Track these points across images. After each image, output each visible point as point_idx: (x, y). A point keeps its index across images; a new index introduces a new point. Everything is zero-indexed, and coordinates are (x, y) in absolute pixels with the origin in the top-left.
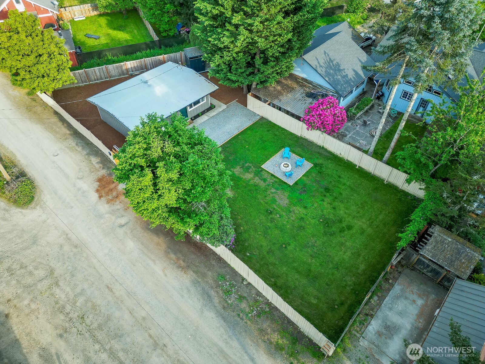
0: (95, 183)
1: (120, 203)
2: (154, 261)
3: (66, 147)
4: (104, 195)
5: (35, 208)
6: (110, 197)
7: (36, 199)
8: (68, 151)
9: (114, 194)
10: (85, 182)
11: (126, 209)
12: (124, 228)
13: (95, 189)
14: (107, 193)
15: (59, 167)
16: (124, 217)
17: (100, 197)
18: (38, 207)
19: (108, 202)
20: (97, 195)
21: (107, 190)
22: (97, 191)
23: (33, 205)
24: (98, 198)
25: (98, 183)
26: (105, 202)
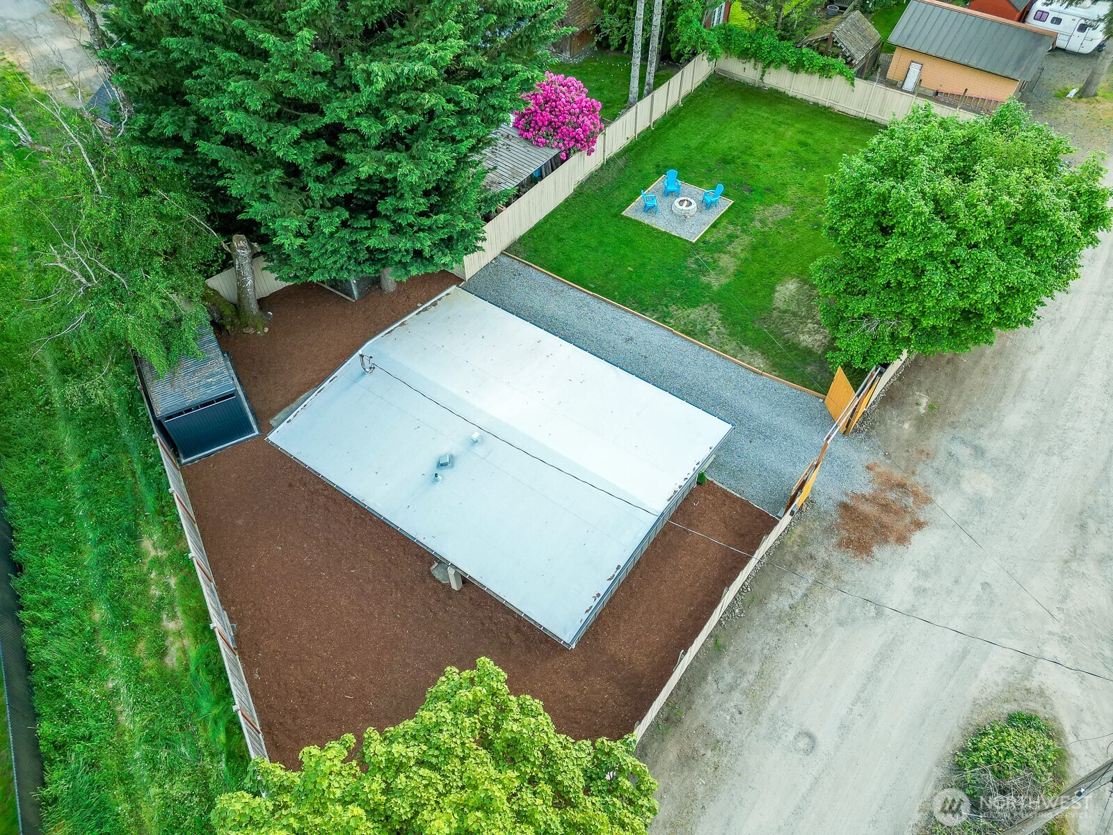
0: (878, 556)
1: (917, 472)
2: (1025, 372)
3: (756, 722)
4: (908, 520)
5: (1041, 693)
6: (910, 501)
7: (1011, 708)
8: (774, 702)
9: (892, 496)
10: (888, 585)
11: (928, 454)
12: (982, 443)
13: (901, 549)
14: (896, 513)
15: (858, 699)
16: (954, 452)
17: (919, 525)
18: (1033, 684)
19: (928, 501)
20: (917, 538)
21: (886, 519)
22: (902, 539)
23: (1032, 706)
24: (926, 528)
25: (875, 549)
26: (927, 508)
